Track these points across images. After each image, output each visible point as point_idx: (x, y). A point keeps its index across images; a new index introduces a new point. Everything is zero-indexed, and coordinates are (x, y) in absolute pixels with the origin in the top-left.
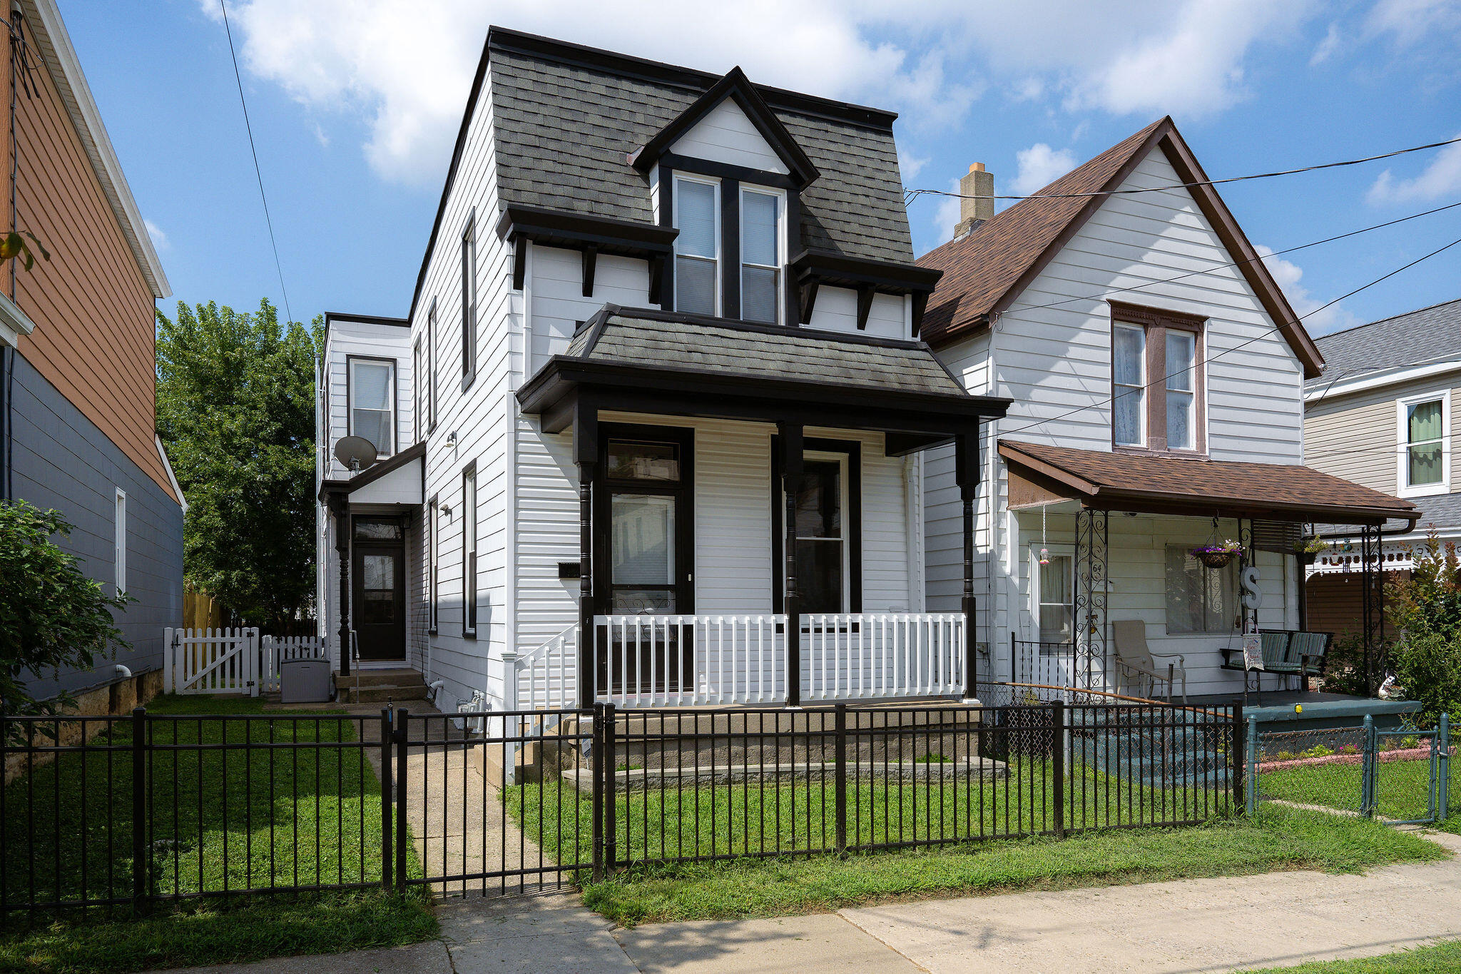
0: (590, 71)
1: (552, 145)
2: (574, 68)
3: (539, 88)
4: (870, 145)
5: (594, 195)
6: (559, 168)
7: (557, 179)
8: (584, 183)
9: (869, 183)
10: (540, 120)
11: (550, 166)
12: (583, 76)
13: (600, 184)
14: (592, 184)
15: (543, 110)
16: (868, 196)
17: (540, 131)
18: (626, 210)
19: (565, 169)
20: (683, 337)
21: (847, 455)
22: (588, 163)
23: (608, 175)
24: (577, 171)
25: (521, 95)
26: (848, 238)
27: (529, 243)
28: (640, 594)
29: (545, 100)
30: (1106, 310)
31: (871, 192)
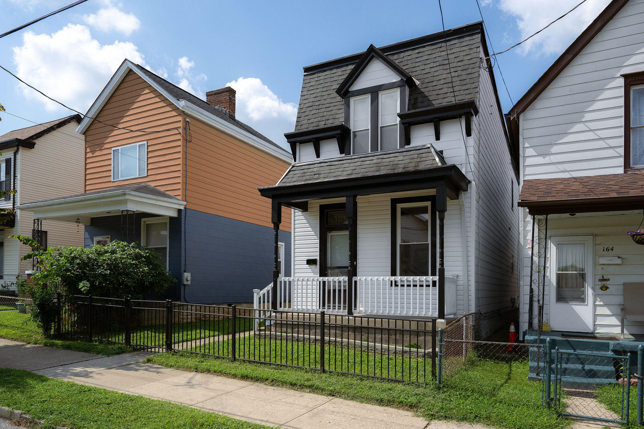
0: (337, 68)
1: (317, 103)
2: (331, 69)
3: (317, 83)
4: (464, 44)
5: (327, 117)
6: (317, 111)
7: (316, 116)
8: (325, 114)
9: (459, 64)
10: (314, 95)
11: (313, 112)
12: (334, 71)
13: (331, 112)
14: (328, 113)
15: (317, 91)
16: (457, 71)
17: (314, 100)
18: (338, 119)
19: (320, 111)
20: (315, 169)
21: (430, 202)
22: (328, 105)
23: (335, 107)
24: (323, 110)
25: (311, 88)
26: (440, 97)
27: (298, 144)
28: (337, 271)
29: (319, 87)
30: (621, 81)
31: (460, 68)
